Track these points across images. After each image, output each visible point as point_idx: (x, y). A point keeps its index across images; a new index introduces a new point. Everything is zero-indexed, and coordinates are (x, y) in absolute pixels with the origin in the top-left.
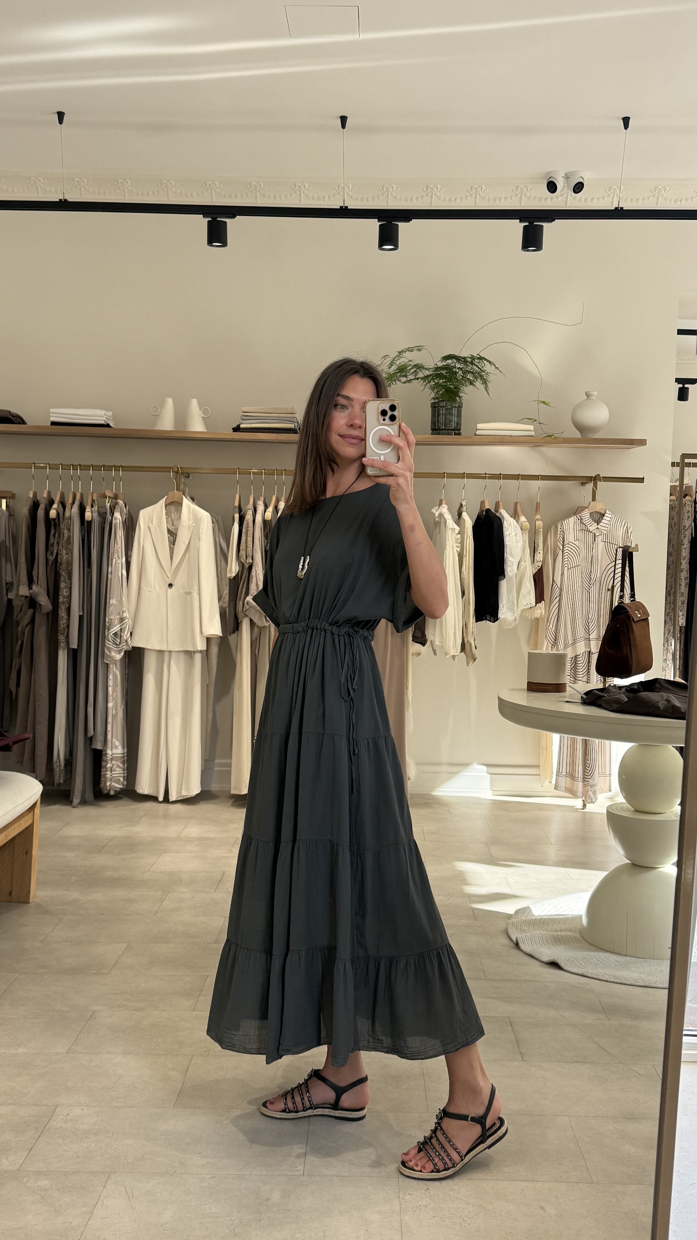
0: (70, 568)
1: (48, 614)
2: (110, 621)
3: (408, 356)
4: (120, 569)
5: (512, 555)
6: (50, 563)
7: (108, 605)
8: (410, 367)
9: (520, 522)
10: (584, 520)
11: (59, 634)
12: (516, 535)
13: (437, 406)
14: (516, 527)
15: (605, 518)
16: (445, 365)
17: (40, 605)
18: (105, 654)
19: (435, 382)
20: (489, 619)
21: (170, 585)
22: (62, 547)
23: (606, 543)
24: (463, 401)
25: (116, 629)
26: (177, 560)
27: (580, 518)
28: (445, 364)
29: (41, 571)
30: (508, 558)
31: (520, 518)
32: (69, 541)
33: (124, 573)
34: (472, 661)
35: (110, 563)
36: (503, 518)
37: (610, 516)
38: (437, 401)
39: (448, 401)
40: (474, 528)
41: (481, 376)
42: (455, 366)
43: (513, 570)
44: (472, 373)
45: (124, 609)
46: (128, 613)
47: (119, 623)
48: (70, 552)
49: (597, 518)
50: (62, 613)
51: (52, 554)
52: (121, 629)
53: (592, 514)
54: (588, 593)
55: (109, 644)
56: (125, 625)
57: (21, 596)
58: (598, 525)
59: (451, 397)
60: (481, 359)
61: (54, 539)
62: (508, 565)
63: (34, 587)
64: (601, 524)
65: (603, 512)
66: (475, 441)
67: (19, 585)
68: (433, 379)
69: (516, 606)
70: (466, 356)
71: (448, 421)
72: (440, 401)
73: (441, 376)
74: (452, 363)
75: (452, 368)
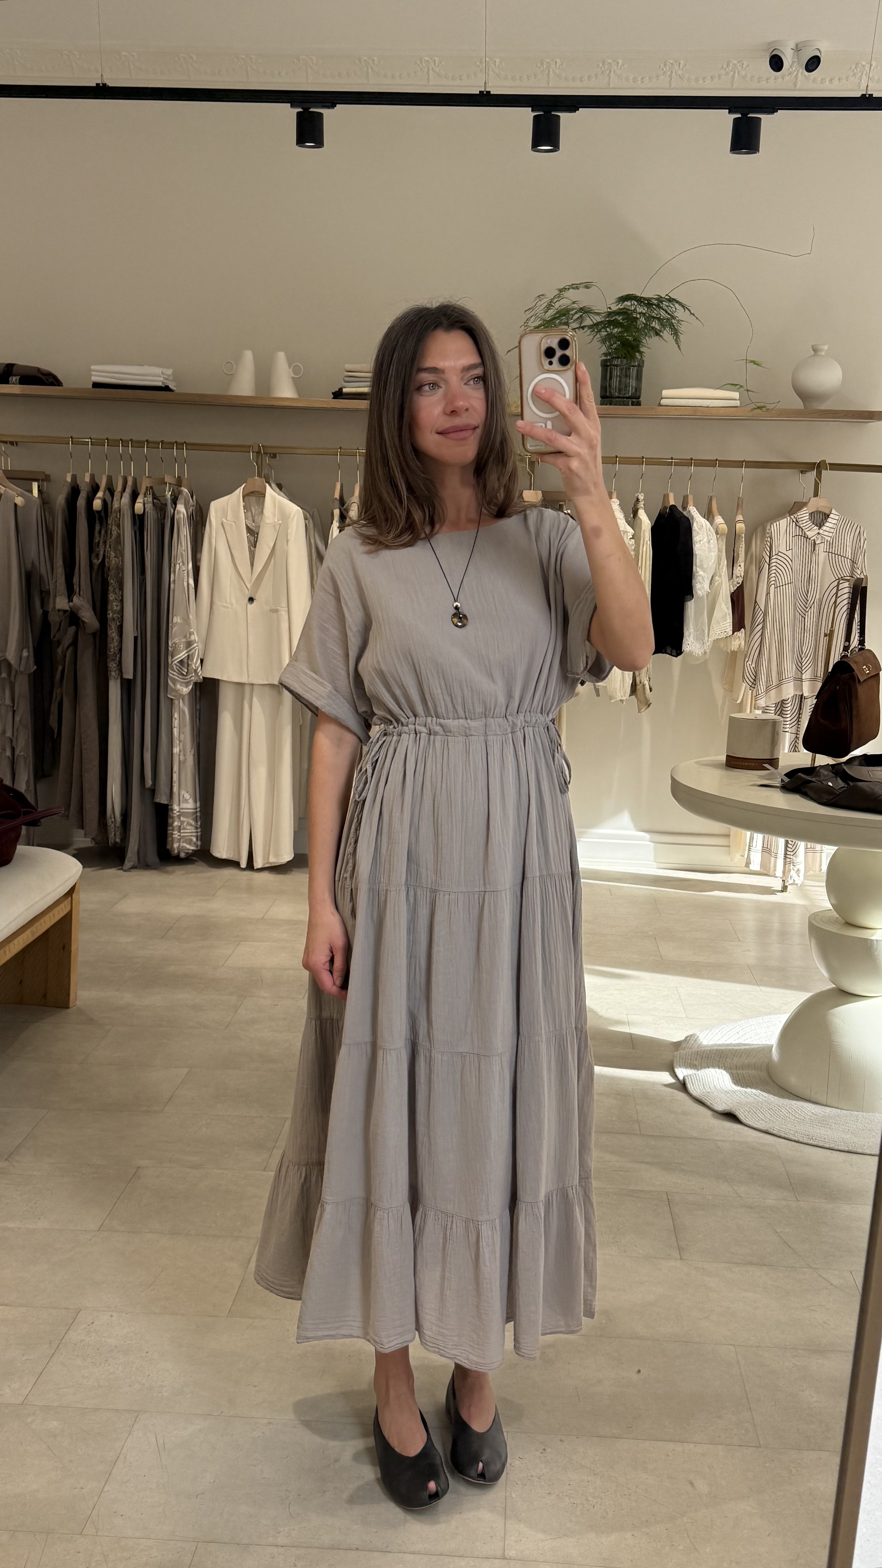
0: (120, 575)
1: (94, 634)
2: (174, 645)
3: (571, 294)
4: (186, 577)
5: (702, 567)
6: (96, 567)
7: (170, 625)
8: (574, 311)
9: (715, 523)
10: (801, 523)
11: (108, 660)
12: (709, 542)
13: (609, 364)
14: (710, 531)
15: (829, 520)
16: (622, 309)
17: (83, 622)
18: (169, 687)
19: (607, 331)
20: (670, 652)
21: (251, 600)
22: (110, 547)
23: (830, 554)
24: (645, 359)
25: (182, 655)
26: (258, 567)
27: (795, 520)
28: (622, 307)
29: (83, 578)
30: (698, 572)
31: (716, 518)
32: (119, 540)
33: (191, 582)
34: (645, 707)
35: (172, 570)
36: (693, 518)
37: (837, 518)
38: (609, 358)
39: (624, 358)
40: (654, 529)
41: (670, 324)
42: (635, 309)
43: (703, 588)
44: (659, 319)
45: (192, 630)
46: (197, 635)
47: (185, 648)
48: (121, 554)
49: (820, 520)
50: (113, 633)
51: (97, 556)
52: (188, 656)
53: (813, 514)
54: (803, 619)
55: (173, 674)
56: (193, 651)
57: (59, 610)
58: (819, 529)
59: (629, 353)
60: (670, 301)
61: (100, 537)
62: (697, 581)
63: (75, 599)
64: (824, 528)
65: (827, 512)
66: (658, 414)
67: (55, 596)
68: (605, 328)
69: (706, 635)
70: (651, 297)
71: (623, 386)
72: (613, 358)
73: (615, 324)
74: (632, 304)
75: (631, 313)
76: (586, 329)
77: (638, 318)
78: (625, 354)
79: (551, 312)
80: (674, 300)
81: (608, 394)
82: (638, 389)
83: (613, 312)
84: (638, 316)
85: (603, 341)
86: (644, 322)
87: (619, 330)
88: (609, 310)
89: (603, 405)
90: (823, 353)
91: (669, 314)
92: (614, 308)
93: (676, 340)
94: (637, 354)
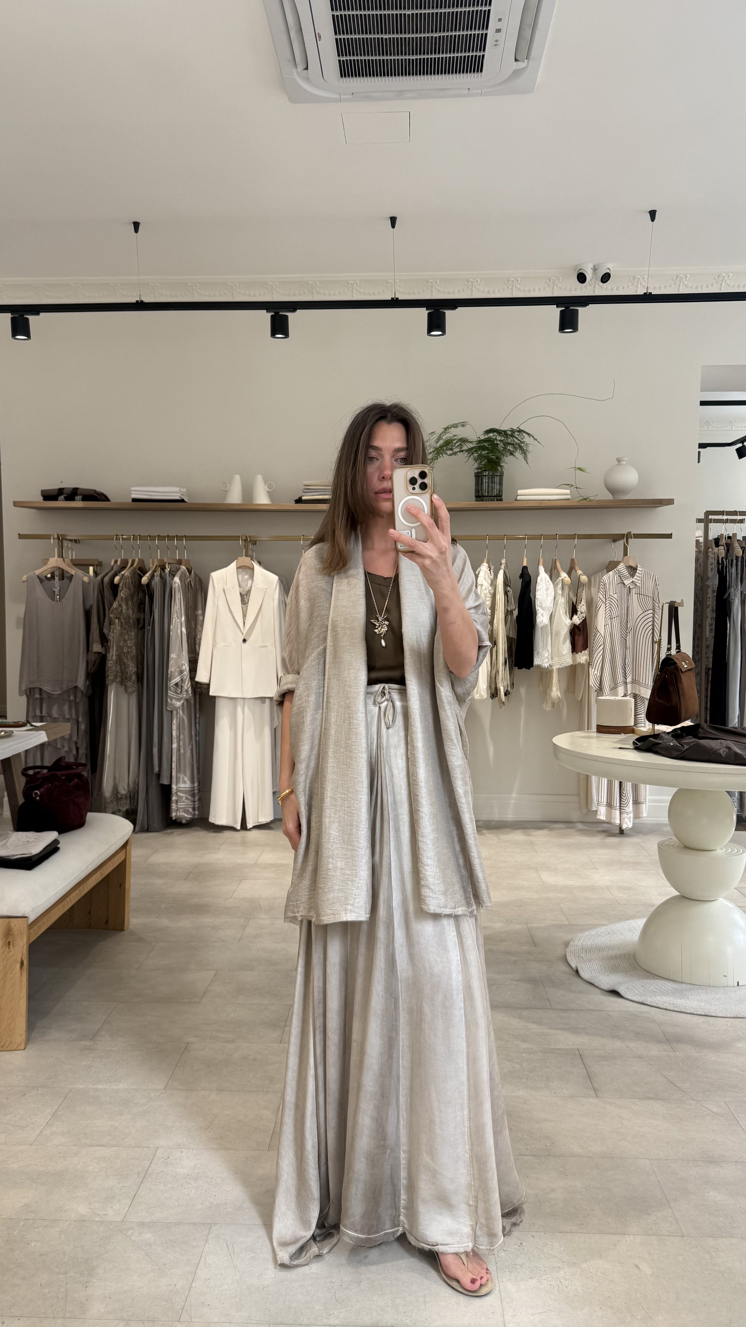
3: (453, 431)
8: (456, 441)
9: (559, 579)
10: (620, 574)
13: (480, 475)
15: (637, 572)
16: (487, 438)
19: (478, 453)
21: (245, 641)
23: (639, 595)
24: (504, 470)
26: (251, 618)
36: (538, 573)
37: (643, 570)
38: (480, 470)
39: (491, 470)
41: (520, 447)
42: (496, 438)
43: (543, 623)
49: (632, 572)
59: (493, 467)
60: (520, 432)
65: (635, 566)
66: (514, 506)
68: (476, 451)
70: (507, 429)
71: (490, 489)
72: (483, 471)
73: (483, 448)
74: (493, 436)
75: (494, 441)
76: (464, 452)
77: (499, 444)
78: (491, 468)
79: (441, 442)
80: (523, 431)
81: (480, 494)
82: (500, 491)
83: (482, 440)
84: (499, 443)
85: (476, 460)
86: (503, 446)
87: (486, 452)
88: (478, 439)
89: (478, 501)
90: (624, 463)
91: (519, 440)
92: (482, 438)
93: (524, 458)
94: (499, 467)
